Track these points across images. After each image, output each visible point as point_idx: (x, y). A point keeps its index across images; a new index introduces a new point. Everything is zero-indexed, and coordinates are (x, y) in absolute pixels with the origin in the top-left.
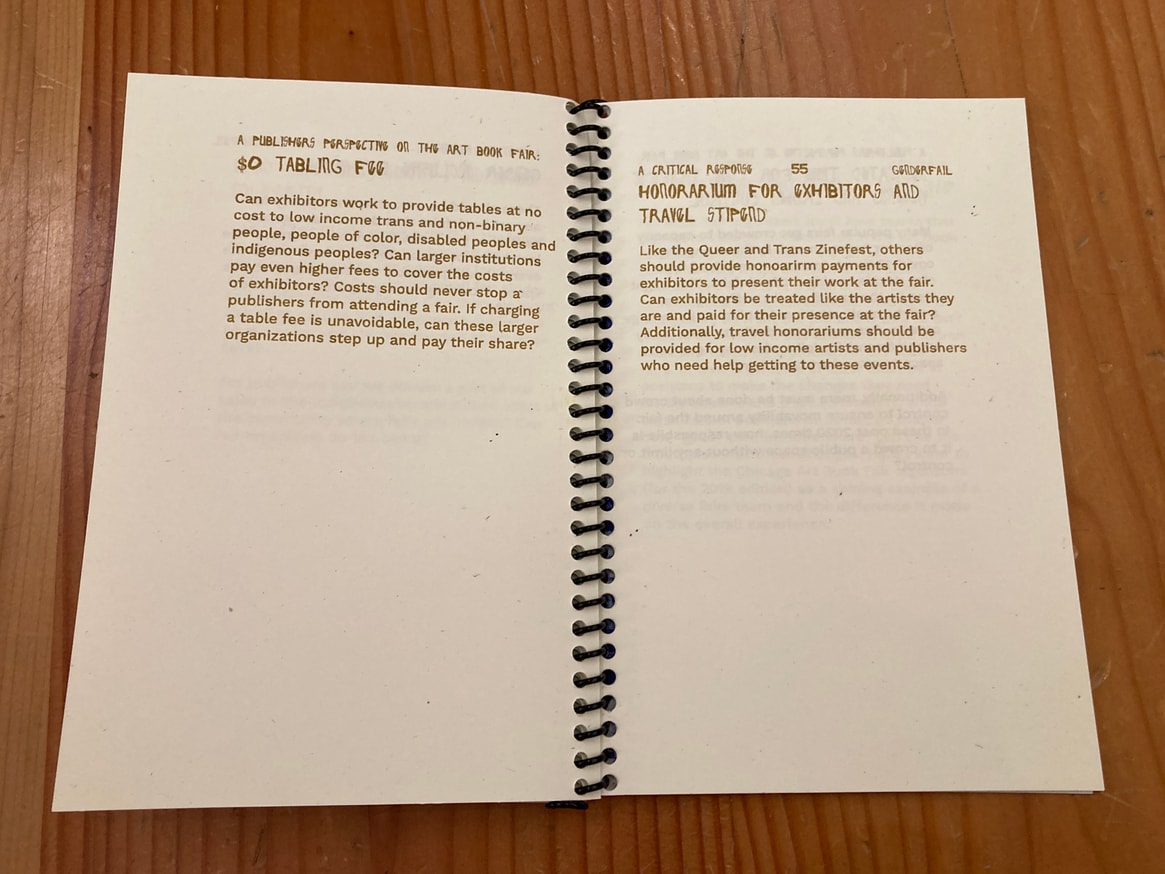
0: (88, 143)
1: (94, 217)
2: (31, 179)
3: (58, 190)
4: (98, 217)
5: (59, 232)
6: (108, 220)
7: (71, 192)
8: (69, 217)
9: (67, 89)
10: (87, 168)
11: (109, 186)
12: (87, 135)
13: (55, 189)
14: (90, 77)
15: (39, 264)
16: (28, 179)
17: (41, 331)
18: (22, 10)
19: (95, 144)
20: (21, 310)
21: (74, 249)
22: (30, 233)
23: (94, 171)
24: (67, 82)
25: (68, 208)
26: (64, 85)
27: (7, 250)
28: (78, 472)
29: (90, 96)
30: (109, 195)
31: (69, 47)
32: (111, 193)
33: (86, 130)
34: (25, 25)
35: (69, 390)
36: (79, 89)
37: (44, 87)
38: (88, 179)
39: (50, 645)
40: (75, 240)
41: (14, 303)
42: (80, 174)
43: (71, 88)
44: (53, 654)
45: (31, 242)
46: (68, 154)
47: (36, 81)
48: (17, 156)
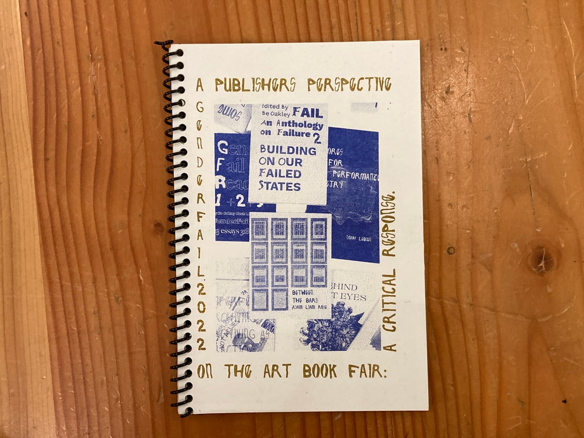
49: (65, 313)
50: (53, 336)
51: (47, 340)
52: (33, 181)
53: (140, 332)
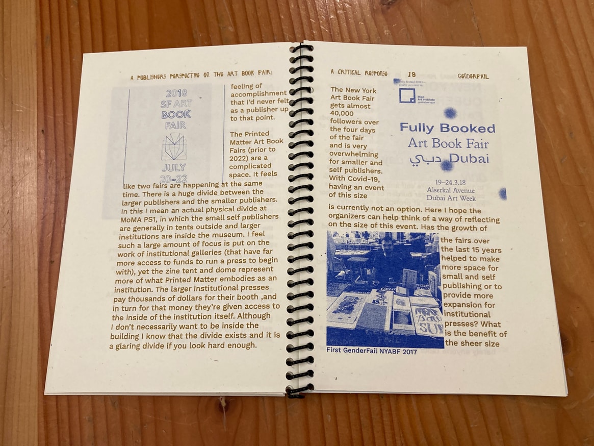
0: (42, 139)
1: (48, 177)
2: (13, 160)
3: (28, 164)
4: (49, 177)
5: (29, 187)
6: (55, 178)
7: (35, 165)
8: (35, 178)
9: (30, 111)
10: (43, 152)
11: (54, 161)
12: (42, 135)
13: (26, 163)
14: (42, 104)
15: (20, 204)
16: (12, 159)
17: (23, 239)
18: (4, 71)
19: (46, 139)
20: (12, 230)
21: (38, 195)
22: (14, 188)
23: (46, 153)
24: (30, 107)
25: (34, 174)
26: (28, 109)
27: (3, 198)
28: (47, 315)
29: (42, 114)
30: (55, 165)
31: (30, 89)
32: (56, 165)
33: (41, 133)
34: (6, 79)
35: (40, 270)
36: (36, 110)
37: (18, 111)
38: (43, 158)
39: (37, 410)
40: (38, 191)
41: (8, 226)
42: (39, 154)
43: (32, 110)
44: (38, 415)
45: (15, 193)
46: (32, 145)
47: (13, 108)
48: (5, 148)
49: (58, 423)
52: (37, 284)
53: (137, 441)
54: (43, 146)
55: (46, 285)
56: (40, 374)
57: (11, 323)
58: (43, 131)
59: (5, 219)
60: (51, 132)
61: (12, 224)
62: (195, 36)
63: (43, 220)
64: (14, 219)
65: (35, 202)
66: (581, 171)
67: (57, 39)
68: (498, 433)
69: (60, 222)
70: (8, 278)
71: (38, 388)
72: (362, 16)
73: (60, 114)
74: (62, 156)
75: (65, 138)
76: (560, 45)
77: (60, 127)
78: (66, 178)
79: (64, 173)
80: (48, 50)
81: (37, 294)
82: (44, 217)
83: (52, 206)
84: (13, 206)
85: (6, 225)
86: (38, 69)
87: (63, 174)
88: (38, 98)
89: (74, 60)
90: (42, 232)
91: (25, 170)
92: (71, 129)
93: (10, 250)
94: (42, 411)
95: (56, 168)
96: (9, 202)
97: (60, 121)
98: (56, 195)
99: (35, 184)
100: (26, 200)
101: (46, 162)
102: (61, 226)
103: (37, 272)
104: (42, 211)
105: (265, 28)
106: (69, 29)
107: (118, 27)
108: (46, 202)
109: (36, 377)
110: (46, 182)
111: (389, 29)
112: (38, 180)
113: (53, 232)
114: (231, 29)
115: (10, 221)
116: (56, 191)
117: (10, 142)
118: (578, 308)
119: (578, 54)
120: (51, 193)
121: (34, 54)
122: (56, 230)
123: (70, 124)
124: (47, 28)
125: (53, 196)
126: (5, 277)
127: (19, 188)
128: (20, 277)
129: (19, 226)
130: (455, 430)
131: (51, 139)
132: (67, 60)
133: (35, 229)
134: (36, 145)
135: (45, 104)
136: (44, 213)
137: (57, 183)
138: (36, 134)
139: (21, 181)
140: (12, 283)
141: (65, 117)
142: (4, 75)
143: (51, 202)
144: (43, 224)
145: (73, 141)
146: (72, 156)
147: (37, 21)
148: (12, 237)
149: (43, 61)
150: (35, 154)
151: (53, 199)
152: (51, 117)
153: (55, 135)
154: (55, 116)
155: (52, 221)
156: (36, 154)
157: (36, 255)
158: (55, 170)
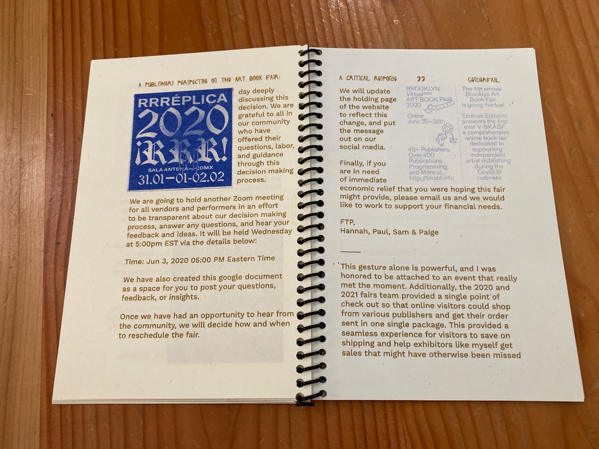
0: (51, 123)
1: (56, 161)
2: (22, 142)
3: (37, 147)
4: (58, 160)
5: (38, 169)
6: (63, 162)
7: (43, 148)
8: (43, 161)
9: (40, 95)
10: (51, 135)
11: (63, 144)
12: (51, 118)
13: (35, 146)
14: (51, 88)
15: (28, 186)
17: (30, 221)
18: (15, 56)
19: (55, 123)
20: (19, 211)
21: (46, 178)
22: (23, 170)
23: (55, 136)
24: (40, 91)
25: (42, 156)
26: (38, 93)
27: (11, 180)
28: (52, 295)
29: (52, 98)
30: (63, 149)
31: (40, 73)
33: (50, 116)
34: (17, 63)
35: (46, 251)
36: (46, 95)
37: (28, 94)
38: (52, 141)
40: (46, 173)
41: (15, 207)
42: (48, 138)
43: (42, 94)
45: (23, 175)
46: (41, 129)
47: (24, 92)
48: (15, 131)
50: (45, 429)
51: (38, 433)
52: (42, 265)
53: (138, 422)
54: (51, 129)
55: (52, 266)
56: (44, 354)
57: (16, 302)
58: (52, 114)
59: (13, 201)
60: (60, 117)
61: (19, 206)
62: (205, 23)
63: (50, 201)
64: (21, 200)
65: (43, 184)
66: (590, 162)
67: (68, 25)
68: (501, 422)
69: (67, 205)
70: (14, 259)
71: (42, 367)
72: (372, 5)
73: (69, 99)
74: (70, 140)
75: (74, 122)
76: (571, 36)
77: (70, 111)
78: (74, 161)
79: (72, 156)
80: (60, 35)
81: (42, 275)
82: (51, 199)
83: (59, 189)
84: (22, 188)
85: (14, 206)
86: (48, 54)
87: (71, 158)
88: (48, 83)
89: (84, 45)
90: (49, 214)
91: (34, 153)
92: (80, 114)
93: (17, 230)
94: (44, 390)
95: (65, 151)
96: (17, 184)
97: (69, 105)
98: (64, 178)
99: (44, 166)
100: (34, 182)
101: (55, 145)
102: (68, 209)
103: (43, 253)
104: (50, 193)
105: (275, 16)
106: (80, 15)
107: (129, 15)
108: (54, 184)
109: (40, 357)
110: (54, 165)
111: (398, 19)
112: (46, 162)
113: (60, 214)
114: (241, 17)
115: (17, 203)
116: (64, 174)
117: (20, 124)
118: (585, 298)
119: (589, 46)
120: (59, 175)
121: (46, 39)
122: (63, 212)
123: (79, 108)
124: (59, 14)
125: (61, 179)
126: (11, 257)
127: (27, 170)
128: (26, 258)
129: (26, 208)
130: (458, 418)
131: (60, 122)
132: (78, 45)
133: (42, 211)
134: (45, 128)
135: (55, 88)
136: (51, 196)
137: (65, 166)
138: (45, 117)
139: (29, 163)
140: (18, 264)
141: (74, 101)
142: (15, 59)
143: (59, 185)
144: (51, 206)
145: (81, 125)
146: (80, 139)
147: (49, 7)
148: (19, 218)
149: (54, 46)
150: (43, 137)
151: (61, 182)
152: (60, 101)
153: (64, 119)
154: (64, 100)
155: (59, 204)
156: (45, 137)
157: (43, 236)
158: (63, 154)
